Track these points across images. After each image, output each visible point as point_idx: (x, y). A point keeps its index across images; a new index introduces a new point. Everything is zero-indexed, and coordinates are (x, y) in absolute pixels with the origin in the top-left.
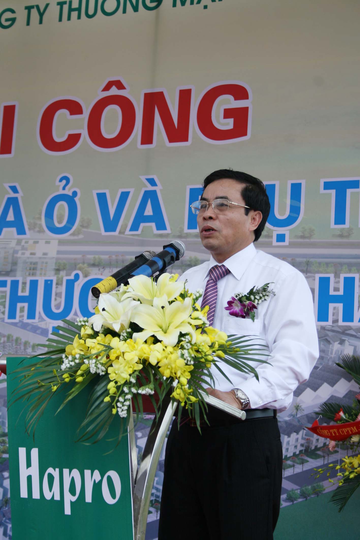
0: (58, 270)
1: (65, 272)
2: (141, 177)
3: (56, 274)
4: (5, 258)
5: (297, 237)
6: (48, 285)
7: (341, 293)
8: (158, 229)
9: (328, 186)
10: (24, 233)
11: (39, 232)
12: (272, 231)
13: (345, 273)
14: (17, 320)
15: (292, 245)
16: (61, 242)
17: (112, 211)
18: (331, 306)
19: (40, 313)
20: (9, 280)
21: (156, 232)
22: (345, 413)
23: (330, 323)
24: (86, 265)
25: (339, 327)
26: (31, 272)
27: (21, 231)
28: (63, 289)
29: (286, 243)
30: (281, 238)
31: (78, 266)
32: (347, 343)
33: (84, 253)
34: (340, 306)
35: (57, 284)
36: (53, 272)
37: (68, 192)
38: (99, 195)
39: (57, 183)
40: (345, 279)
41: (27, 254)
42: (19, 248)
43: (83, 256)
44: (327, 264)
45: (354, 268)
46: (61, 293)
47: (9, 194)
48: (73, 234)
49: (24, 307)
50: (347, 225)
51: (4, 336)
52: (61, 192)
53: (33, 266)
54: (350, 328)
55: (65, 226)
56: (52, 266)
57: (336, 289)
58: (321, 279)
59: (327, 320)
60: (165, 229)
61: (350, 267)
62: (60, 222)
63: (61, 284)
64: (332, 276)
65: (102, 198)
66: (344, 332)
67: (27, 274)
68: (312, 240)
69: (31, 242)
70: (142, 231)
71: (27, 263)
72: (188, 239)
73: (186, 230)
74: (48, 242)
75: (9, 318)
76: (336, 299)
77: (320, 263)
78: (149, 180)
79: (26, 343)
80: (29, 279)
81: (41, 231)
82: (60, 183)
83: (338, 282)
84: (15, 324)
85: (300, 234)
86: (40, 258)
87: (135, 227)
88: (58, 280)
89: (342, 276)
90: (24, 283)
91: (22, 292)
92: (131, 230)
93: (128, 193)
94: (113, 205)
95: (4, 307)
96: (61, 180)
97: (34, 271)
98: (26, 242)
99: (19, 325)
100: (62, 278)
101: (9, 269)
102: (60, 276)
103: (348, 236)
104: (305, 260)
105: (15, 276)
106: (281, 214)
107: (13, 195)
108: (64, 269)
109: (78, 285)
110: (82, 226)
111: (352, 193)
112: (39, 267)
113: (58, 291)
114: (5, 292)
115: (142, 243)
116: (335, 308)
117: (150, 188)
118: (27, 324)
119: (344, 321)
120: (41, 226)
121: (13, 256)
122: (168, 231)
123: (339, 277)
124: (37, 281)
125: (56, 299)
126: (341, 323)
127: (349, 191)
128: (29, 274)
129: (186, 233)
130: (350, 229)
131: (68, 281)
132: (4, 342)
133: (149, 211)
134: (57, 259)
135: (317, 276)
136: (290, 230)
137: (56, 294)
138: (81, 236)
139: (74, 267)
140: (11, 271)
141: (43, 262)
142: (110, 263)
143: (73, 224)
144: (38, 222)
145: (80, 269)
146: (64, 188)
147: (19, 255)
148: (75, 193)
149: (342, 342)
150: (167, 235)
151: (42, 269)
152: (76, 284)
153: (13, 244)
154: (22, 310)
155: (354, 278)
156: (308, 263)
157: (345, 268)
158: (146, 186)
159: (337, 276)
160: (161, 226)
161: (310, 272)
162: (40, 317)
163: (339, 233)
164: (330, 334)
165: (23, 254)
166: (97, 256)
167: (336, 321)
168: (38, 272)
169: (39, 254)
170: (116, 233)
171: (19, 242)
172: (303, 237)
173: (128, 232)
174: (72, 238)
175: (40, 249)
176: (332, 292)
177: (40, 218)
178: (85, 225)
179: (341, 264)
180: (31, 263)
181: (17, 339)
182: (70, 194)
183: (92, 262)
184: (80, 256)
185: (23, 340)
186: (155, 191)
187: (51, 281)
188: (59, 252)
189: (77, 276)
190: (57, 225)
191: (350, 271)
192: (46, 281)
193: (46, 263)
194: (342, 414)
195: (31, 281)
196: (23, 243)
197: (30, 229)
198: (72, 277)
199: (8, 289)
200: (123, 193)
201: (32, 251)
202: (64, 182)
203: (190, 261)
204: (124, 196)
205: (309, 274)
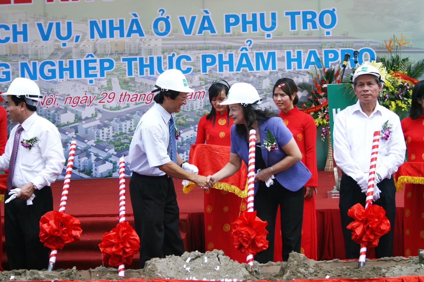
0: (163, 52)
1: (167, 53)
2: (201, 10)
3: (162, 54)
4: (134, 47)
5: (275, 35)
6: (159, 59)
7: (296, 57)
8: (212, 32)
9: (287, 14)
10: (143, 36)
11: (151, 35)
12: (265, 33)
13: (297, 49)
14: (145, 75)
15: (274, 38)
16: (163, 40)
17: (188, 25)
18: (292, 63)
19: (156, 72)
20: (138, 57)
21: (211, 34)
22: (305, 104)
23: (292, 69)
24: (177, 50)
25: (297, 71)
26: (150, 53)
27: (141, 34)
28: (167, 60)
29: (271, 38)
30: (269, 36)
31: (173, 50)
32: (300, 77)
33: (176, 44)
34: (296, 63)
35: (164, 58)
36: (161, 53)
37: (164, 16)
38: (180, 18)
39: (158, 12)
40: (298, 52)
41: (146, 45)
42: (141, 42)
43: (176, 45)
44: (289, 46)
45: (300, 48)
46: (166, 62)
47: (132, 17)
48: (169, 36)
49: (147, 70)
50: (296, 30)
51: (139, 83)
52: (160, 16)
53: (150, 51)
54: (300, 71)
55: (164, 32)
56: (160, 50)
57: (294, 56)
58: (287, 52)
59: (291, 68)
60: (215, 32)
61: (299, 46)
62: (162, 30)
63: (166, 58)
64: (292, 51)
65: (182, 19)
66: (298, 73)
67: (147, 54)
68: (282, 36)
69: (147, 40)
70: (204, 34)
71: (147, 49)
72: (227, 37)
73: (225, 33)
74: (156, 40)
75: (140, 75)
76: (294, 60)
77: (286, 46)
78: (204, 11)
79: (150, 86)
80: (148, 57)
81: (152, 34)
82: (159, 12)
83: (295, 53)
84: (144, 78)
85: (277, 34)
86: (153, 47)
87: (200, 32)
88: (164, 56)
89: (296, 51)
90: (146, 59)
91: (146, 62)
92: (198, 33)
93: (195, 17)
94: (188, 22)
95: (137, 70)
96: (160, 11)
97: (151, 53)
98: (145, 40)
99: (146, 78)
100: (166, 56)
101: (137, 52)
102: (165, 55)
103: (297, 35)
104: (280, 44)
105: (141, 56)
106: (268, 25)
107: (134, 18)
108: (167, 51)
109: (175, 58)
110: (174, 32)
111: (298, 17)
112: (153, 51)
113: (165, 62)
114: (137, 63)
115: (205, 39)
116: (294, 64)
117: (206, 15)
118: (151, 77)
119: (298, 68)
120: (152, 32)
121: (139, 47)
122: (217, 33)
123: (295, 51)
124: (153, 58)
125: (164, 65)
126: (297, 69)
127: (296, 16)
128: (149, 55)
129: (226, 35)
130: (298, 32)
131: (169, 57)
132: (139, 86)
133: (206, 25)
134: (162, 47)
135: (286, 51)
136: (272, 32)
137: (164, 63)
138: (173, 37)
139: (172, 50)
140: (139, 53)
141: (155, 49)
142: (190, 48)
143: (169, 31)
144: (150, 30)
145: (175, 51)
146: (162, 15)
147: (142, 46)
148: (168, 17)
149: (298, 77)
150: (216, 35)
151: (155, 52)
152: (173, 58)
153: (138, 41)
154: (147, 71)
155: (301, 52)
156: (281, 46)
157: (297, 47)
158: (203, 14)
159: (294, 51)
160: (213, 31)
161: (282, 49)
162: (157, 74)
163: (293, 33)
164: (292, 74)
165: (144, 45)
166: (183, 46)
167: (295, 69)
168: (153, 53)
169: (153, 45)
170: (191, 35)
171: (141, 40)
172: (278, 35)
173: (197, 34)
174: (169, 37)
175: (153, 43)
176: (292, 57)
177: (151, 29)
178: (175, 31)
179: (295, 46)
180: (149, 50)
181: (146, 84)
182: (166, 17)
183: (181, 48)
184: (174, 46)
185: (149, 84)
186: (208, 17)
187: (161, 57)
188: (163, 44)
189: (174, 55)
190: (161, 32)
191: (299, 49)
192: (158, 58)
193: (157, 49)
194: (304, 105)
195: (150, 58)
196: (143, 40)
197: (146, 34)
198: (171, 55)
199: (138, 61)
200: (192, 17)
201: (149, 44)
202: (162, 12)
203: (228, 46)
204: (193, 19)
205: (282, 50)
